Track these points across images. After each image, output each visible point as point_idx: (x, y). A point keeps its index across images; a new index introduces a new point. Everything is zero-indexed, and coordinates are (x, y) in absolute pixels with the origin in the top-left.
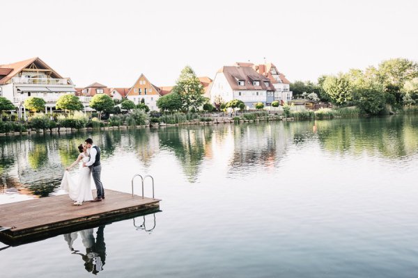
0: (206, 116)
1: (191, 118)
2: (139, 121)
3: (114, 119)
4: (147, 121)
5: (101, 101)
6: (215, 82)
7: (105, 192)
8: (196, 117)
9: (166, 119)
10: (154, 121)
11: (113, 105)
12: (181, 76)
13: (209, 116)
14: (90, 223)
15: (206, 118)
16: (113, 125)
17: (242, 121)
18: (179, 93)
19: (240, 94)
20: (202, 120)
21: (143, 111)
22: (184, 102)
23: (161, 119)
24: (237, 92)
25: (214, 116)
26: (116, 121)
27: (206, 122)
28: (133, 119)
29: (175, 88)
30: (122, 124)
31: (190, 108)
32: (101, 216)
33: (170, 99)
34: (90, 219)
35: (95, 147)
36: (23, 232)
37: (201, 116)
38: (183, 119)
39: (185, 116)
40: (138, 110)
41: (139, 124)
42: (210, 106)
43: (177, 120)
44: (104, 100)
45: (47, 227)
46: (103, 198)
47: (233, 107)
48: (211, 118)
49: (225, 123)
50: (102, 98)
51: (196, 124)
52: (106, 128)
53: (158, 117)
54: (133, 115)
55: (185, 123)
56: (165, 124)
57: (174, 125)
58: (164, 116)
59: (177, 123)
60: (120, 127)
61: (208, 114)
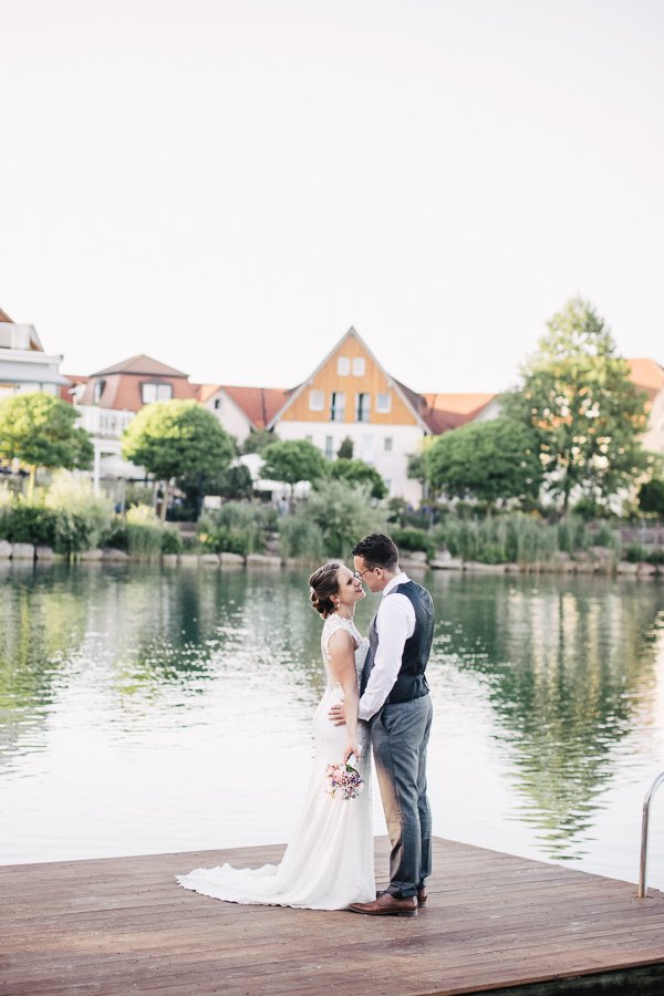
0: (648, 538)
1: (578, 543)
3: (225, 520)
5: (174, 432)
8: (601, 540)
9: (465, 537)
11: (227, 455)
12: (545, 345)
15: (648, 549)
16: (221, 546)
18: (529, 422)
20: (632, 557)
21: (360, 492)
22: (552, 467)
23: (440, 539)
26: (236, 532)
27: (648, 569)
28: (314, 529)
29: (510, 400)
30: (260, 547)
31: (577, 495)
33: (489, 447)
37: (626, 537)
38: (543, 546)
39: (554, 530)
40: (340, 486)
41: (337, 554)
43: (512, 542)
44: (187, 432)
50: (181, 422)
51: (597, 572)
52: (190, 561)
53: (425, 526)
54: (316, 509)
55: (551, 565)
56: (457, 563)
57: (500, 569)
58: (453, 525)
59: (513, 559)
60: (252, 557)
61: (655, 532)
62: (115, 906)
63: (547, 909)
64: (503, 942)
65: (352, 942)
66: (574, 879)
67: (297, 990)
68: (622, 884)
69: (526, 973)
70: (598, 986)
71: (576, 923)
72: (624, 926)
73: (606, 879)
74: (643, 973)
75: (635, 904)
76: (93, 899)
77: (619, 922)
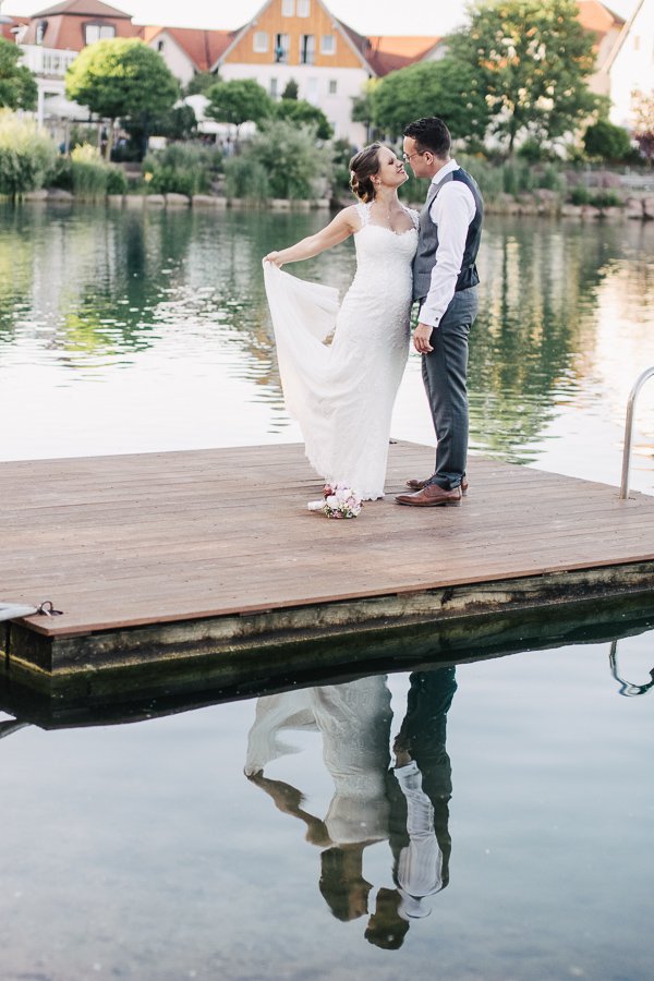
0: (591, 180)
1: (523, 186)
2: (284, 175)
3: (171, 160)
4: (320, 184)
5: (118, 71)
6: (636, 29)
8: (547, 183)
11: (172, 94)
13: (607, 183)
14: (457, 633)
15: (593, 192)
16: (166, 186)
18: (475, 62)
20: (576, 199)
21: (306, 132)
22: (498, 109)
25: (632, 186)
26: (181, 172)
27: (592, 212)
28: (259, 170)
29: (456, 41)
30: (205, 188)
31: (522, 137)
32: (518, 597)
33: (436, 88)
34: (458, 604)
37: (570, 180)
38: (489, 189)
39: (500, 172)
40: (285, 127)
41: (283, 194)
42: (619, 134)
44: (131, 70)
45: (230, 629)
48: (619, 195)
50: (125, 61)
51: (542, 214)
52: (135, 201)
54: (261, 150)
55: (497, 207)
60: (198, 197)
61: (599, 176)
62: (76, 502)
63: (528, 508)
64: (485, 538)
65: (328, 537)
66: (551, 481)
67: (274, 581)
68: (602, 487)
69: (511, 567)
70: (585, 582)
71: (558, 522)
72: (609, 525)
73: (585, 482)
74: (633, 570)
75: (617, 505)
76: (54, 495)
77: (603, 521)
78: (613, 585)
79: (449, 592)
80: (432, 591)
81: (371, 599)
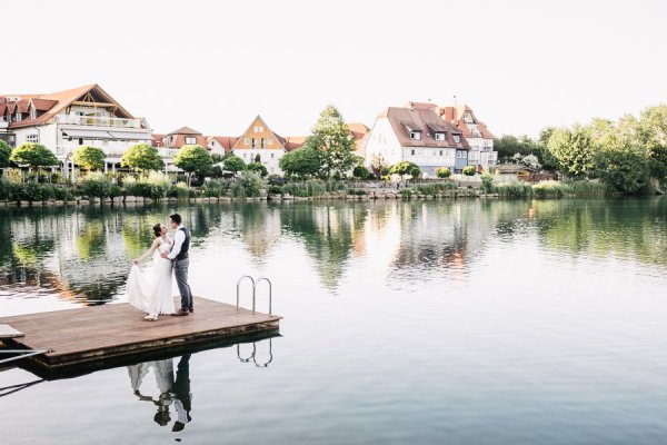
0: (358, 186)
1: (333, 189)
2: (250, 189)
3: (211, 185)
4: (263, 191)
5: (192, 156)
6: (373, 133)
7: (194, 301)
8: (341, 188)
9: (294, 188)
10: (274, 192)
11: (211, 163)
12: (320, 121)
13: (362, 186)
14: (169, 350)
15: (357, 190)
16: (210, 194)
17: (415, 196)
18: (315, 148)
19: (413, 152)
20: (351, 193)
21: (257, 175)
22: (323, 163)
23: (286, 189)
24: (409, 150)
25: (371, 187)
26: (215, 189)
27: (357, 197)
28: (242, 188)
29: (310, 140)
30: (223, 195)
31: (333, 172)
32: (187, 340)
33: (301, 157)
34: (169, 342)
35: (183, 229)
36: (65, 359)
37: (350, 186)
38: (321, 190)
39: (325, 185)
40: (250, 172)
41: (250, 196)
42: (365, 170)
43: (310, 189)
44: (196, 156)
45: (102, 353)
46: (191, 311)
47: (401, 173)
48: (366, 190)
49: (387, 198)
50: (194, 153)
51: (340, 198)
52: (199, 200)
53: (281, 185)
54: (242, 181)
55: (324, 196)
56: (292, 197)
57: (306, 199)
58: (290, 184)
59: (311, 195)
60: (221, 198)
61: (360, 184)
63: (207, 315)
65: (146, 326)
77: (225, 318)
78: (217, 335)
79: (166, 339)
80: (160, 340)
81: (143, 343)
